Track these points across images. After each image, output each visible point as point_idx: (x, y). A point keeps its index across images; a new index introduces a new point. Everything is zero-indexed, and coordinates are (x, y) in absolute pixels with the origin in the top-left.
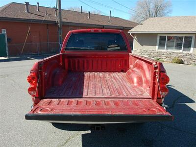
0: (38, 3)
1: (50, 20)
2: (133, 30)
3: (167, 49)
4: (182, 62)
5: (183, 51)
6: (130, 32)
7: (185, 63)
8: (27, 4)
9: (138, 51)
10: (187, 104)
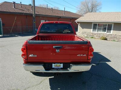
0: (21, 3)
1: (28, 13)
2: (78, 20)
3: (98, 31)
4: (106, 39)
5: (107, 32)
6: (76, 21)
7: (108, 39)
8: (14, 3)
9: (81, 32)
10: (106, 62)
